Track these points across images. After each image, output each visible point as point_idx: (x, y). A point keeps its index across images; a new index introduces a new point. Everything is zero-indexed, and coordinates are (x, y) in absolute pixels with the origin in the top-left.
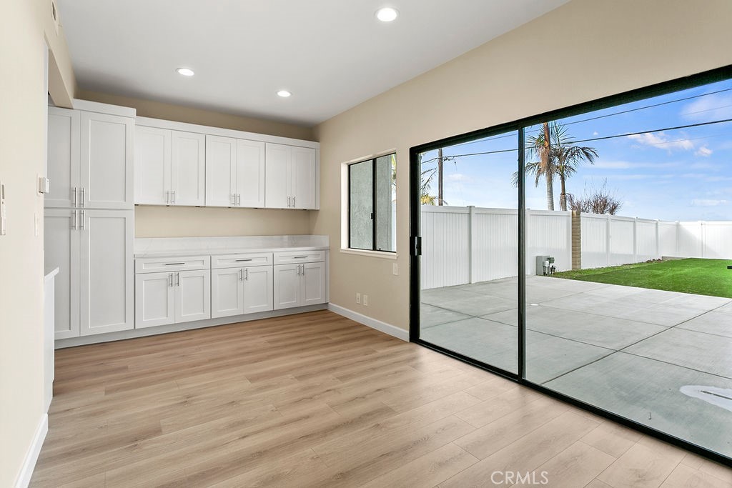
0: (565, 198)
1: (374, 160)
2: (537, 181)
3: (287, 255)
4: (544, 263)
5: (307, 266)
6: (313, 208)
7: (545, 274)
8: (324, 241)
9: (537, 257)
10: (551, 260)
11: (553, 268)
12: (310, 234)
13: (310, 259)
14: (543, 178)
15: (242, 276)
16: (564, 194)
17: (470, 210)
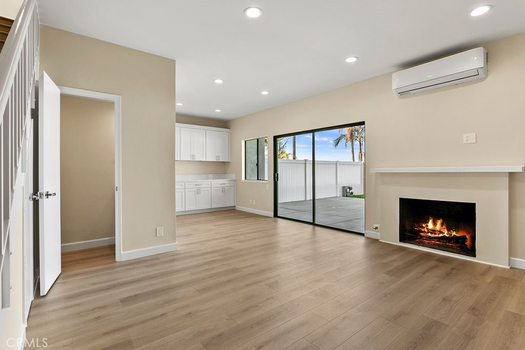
0: (361, 155)
1: (258, 140)
2: (346, 145)
3: (218, 183)
4: (346, 190)
5: (226, 188)
6: (227, 161)
7: (347, 196)
8: (233, 176)
9: (343, 187)
10: (350, 188)
11: (352, 193)
12: (225, 174)
13: (227, 185)
14: (349, 143)
15: (198, 192)
16: (361, 152)
17: (306, 162)
